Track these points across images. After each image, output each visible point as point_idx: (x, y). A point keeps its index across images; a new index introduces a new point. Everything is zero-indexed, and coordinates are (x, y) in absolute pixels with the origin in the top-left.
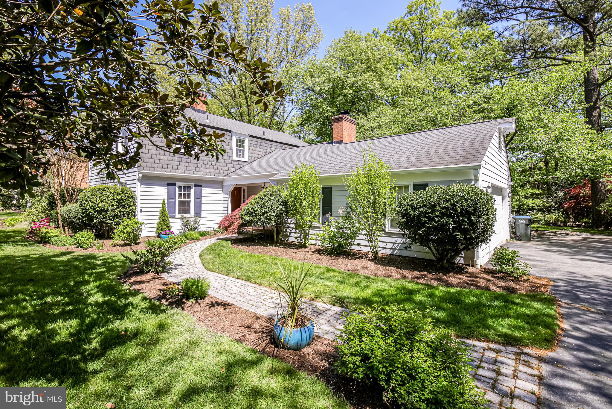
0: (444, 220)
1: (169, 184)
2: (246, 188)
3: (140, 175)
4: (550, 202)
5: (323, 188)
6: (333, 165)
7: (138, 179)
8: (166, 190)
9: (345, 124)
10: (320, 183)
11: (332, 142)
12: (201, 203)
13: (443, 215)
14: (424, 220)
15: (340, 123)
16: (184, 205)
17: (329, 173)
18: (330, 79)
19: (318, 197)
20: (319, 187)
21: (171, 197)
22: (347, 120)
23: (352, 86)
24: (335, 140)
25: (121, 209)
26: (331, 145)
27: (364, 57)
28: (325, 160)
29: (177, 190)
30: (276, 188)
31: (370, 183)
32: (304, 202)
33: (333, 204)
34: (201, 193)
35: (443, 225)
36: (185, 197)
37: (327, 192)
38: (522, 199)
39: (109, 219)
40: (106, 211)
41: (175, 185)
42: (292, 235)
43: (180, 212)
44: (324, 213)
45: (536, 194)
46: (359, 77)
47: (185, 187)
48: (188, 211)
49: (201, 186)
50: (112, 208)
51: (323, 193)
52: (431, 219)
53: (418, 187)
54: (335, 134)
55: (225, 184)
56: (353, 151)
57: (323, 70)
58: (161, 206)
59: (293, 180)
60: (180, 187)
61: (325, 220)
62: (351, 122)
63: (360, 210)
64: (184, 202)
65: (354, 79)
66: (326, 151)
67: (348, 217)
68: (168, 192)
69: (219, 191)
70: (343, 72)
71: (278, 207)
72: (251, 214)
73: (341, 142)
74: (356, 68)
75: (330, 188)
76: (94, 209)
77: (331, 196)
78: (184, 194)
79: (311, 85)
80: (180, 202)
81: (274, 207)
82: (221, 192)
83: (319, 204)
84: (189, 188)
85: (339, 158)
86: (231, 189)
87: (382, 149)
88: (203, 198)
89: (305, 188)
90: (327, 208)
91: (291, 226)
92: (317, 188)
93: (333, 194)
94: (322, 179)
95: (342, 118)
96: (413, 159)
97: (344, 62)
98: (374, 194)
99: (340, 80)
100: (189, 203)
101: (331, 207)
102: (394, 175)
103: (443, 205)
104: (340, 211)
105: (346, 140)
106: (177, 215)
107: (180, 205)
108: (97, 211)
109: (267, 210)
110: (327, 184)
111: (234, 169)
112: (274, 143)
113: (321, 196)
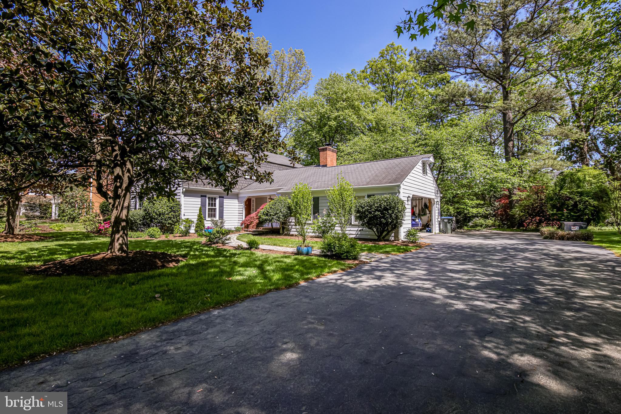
0: (377, 213)
1: (202, 196)
2: (254, 199)
3: (184, 190)
4: (490, 211)
5: (314, 198)
6: (320, 183)
7: (182, 193)
8: (200, 200)
9: (329, 153)
10: (312, 195)
11: (319, 166)
12: (223, 210)
13: (376, 210)
14: (367, 213)
15: (325, 152)
16: (212, 211)
17: (317, 188)
18: (318, 113)
19: (310, 204)
20: (311, 197)
21: (203, 205)
22: (330, 150)
23: (335, 119)
24: (321, 164)
25: (172, 213)
26: (318, 167)
27: (345, 97)
28: (314, 179)
29: (207, 200)
30: (283, 198)
31: (341, 194)
32: (302, 207)
33: (320, 208)
34: (223, 203)
35: (376, 216)
36: (212, 206)
37: (316, 201)
38: (469, 208)
39: (165, 220)
40: (163, 214)
41: (206, 196)
42: (293, 230)
43: (209, 217)
44: (314, 214)
45: (479, 204)
46: (340, 113)
47: (212, 198)
48: (215, 216)
49: (223, 197)
50: (167, 212)
51: (313, 201)
52: (370, 213)
53: (369, 196)
54: (321, 160)
55: (240, 196)
56: (333, 173)
57: (313, 105)
58: (198, 211)
59: (294, 193)
60: (209, 198)
61: (315, 218)
62: (333, 151)
63: (335, 210)
64: (212, 209)
65: (336, 114)
66: (315, 173)
67: (329, 215)
68: (201, 202)
69: (236, 201)
70: (328, 108)
71: (284, 210)
72: (267, 215)
73: (325, 166)
74: (339, 105)
75: (318, 198)
76: (156, 213)
77: (318, 203)
78: (212, 203)
79: (303, 117)
80: (209, 209)
81: (282, 210)
82: (237, 202)
83: (311, 208)
84: (215, 199)
85: (324, 178)
86: (245, 200)
87: (352, 173)
88: (224, 207)
89: (302, 198)
90: (316, 210)
91: (292, 224)
92: (310, 198)
93: (320, 202)
94: (313, 192)
95: (326, 148)
96: (368, 180)
97: (329, 100)
98: (342, 200)
99: (327, 113)
100: (215, 209)
101: (318, 210)
102: (355, 190)
103: (376, 205)
104: (324, 212)
105: (329, 164)
106: (207, 219)
107: (209, 211)
108: (157, 215)
109: (278, 212)
110: (316, 196)
111: (246, 185)
112: (274, 165)
113: (312, 203)
